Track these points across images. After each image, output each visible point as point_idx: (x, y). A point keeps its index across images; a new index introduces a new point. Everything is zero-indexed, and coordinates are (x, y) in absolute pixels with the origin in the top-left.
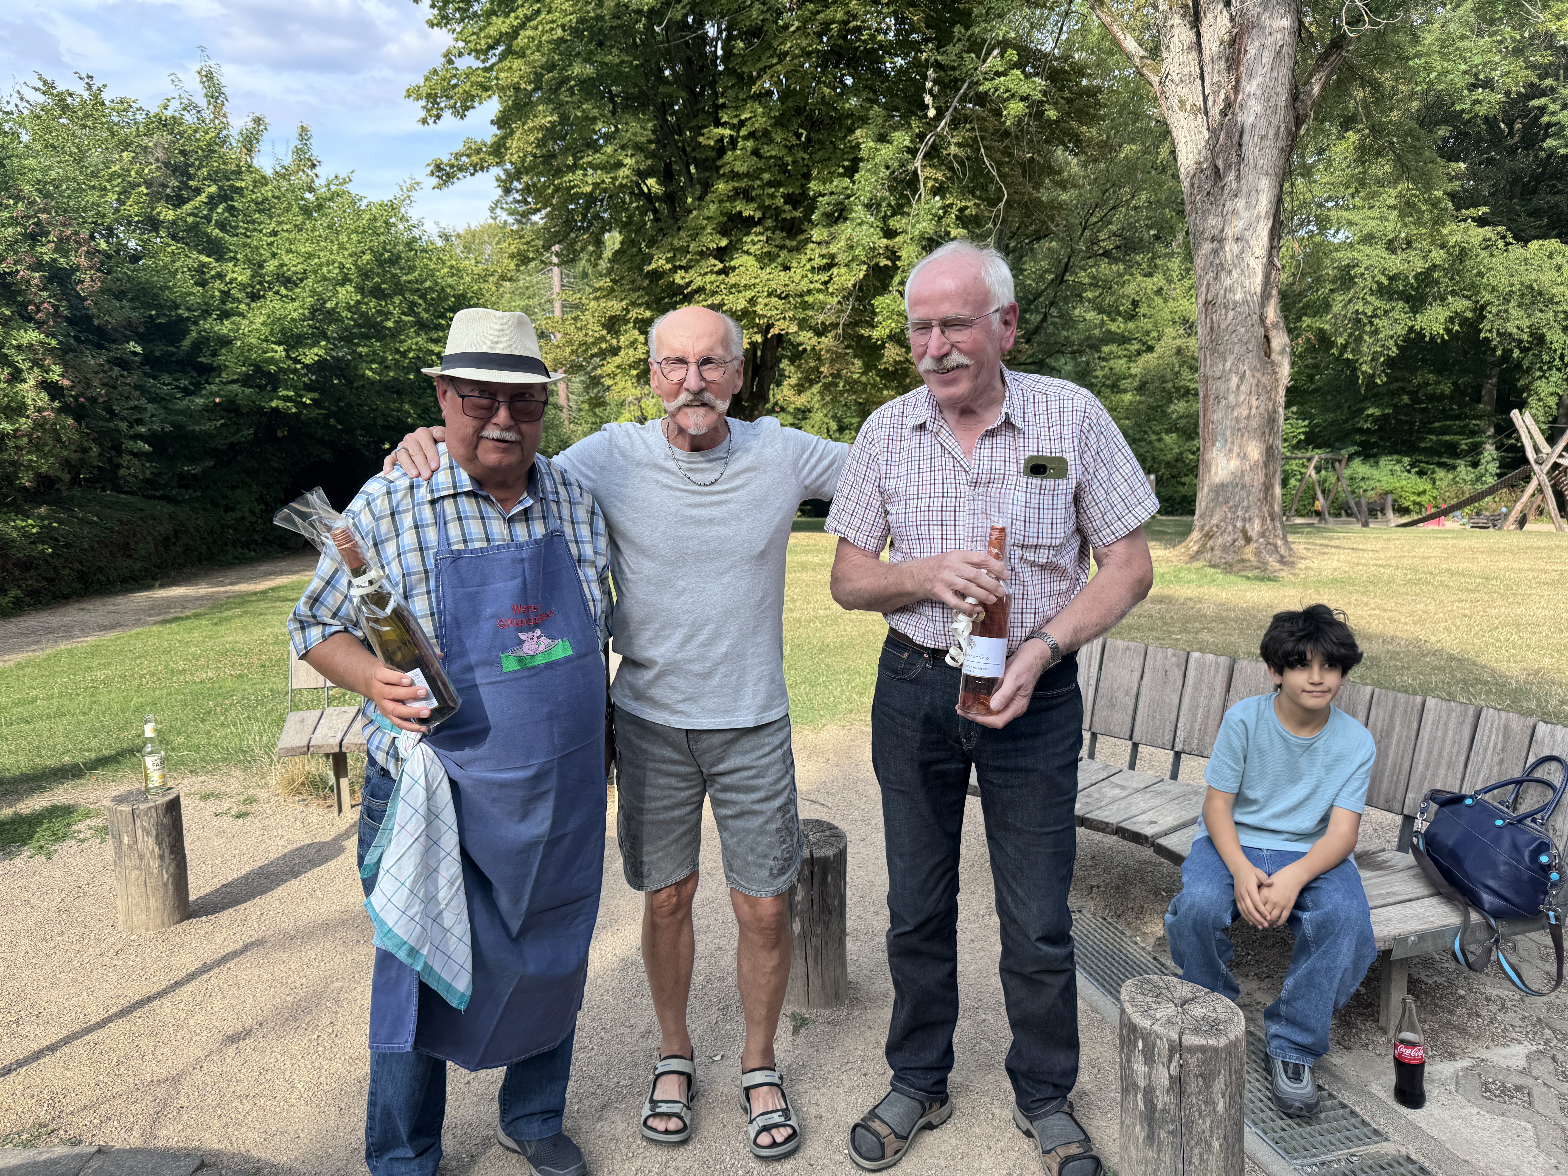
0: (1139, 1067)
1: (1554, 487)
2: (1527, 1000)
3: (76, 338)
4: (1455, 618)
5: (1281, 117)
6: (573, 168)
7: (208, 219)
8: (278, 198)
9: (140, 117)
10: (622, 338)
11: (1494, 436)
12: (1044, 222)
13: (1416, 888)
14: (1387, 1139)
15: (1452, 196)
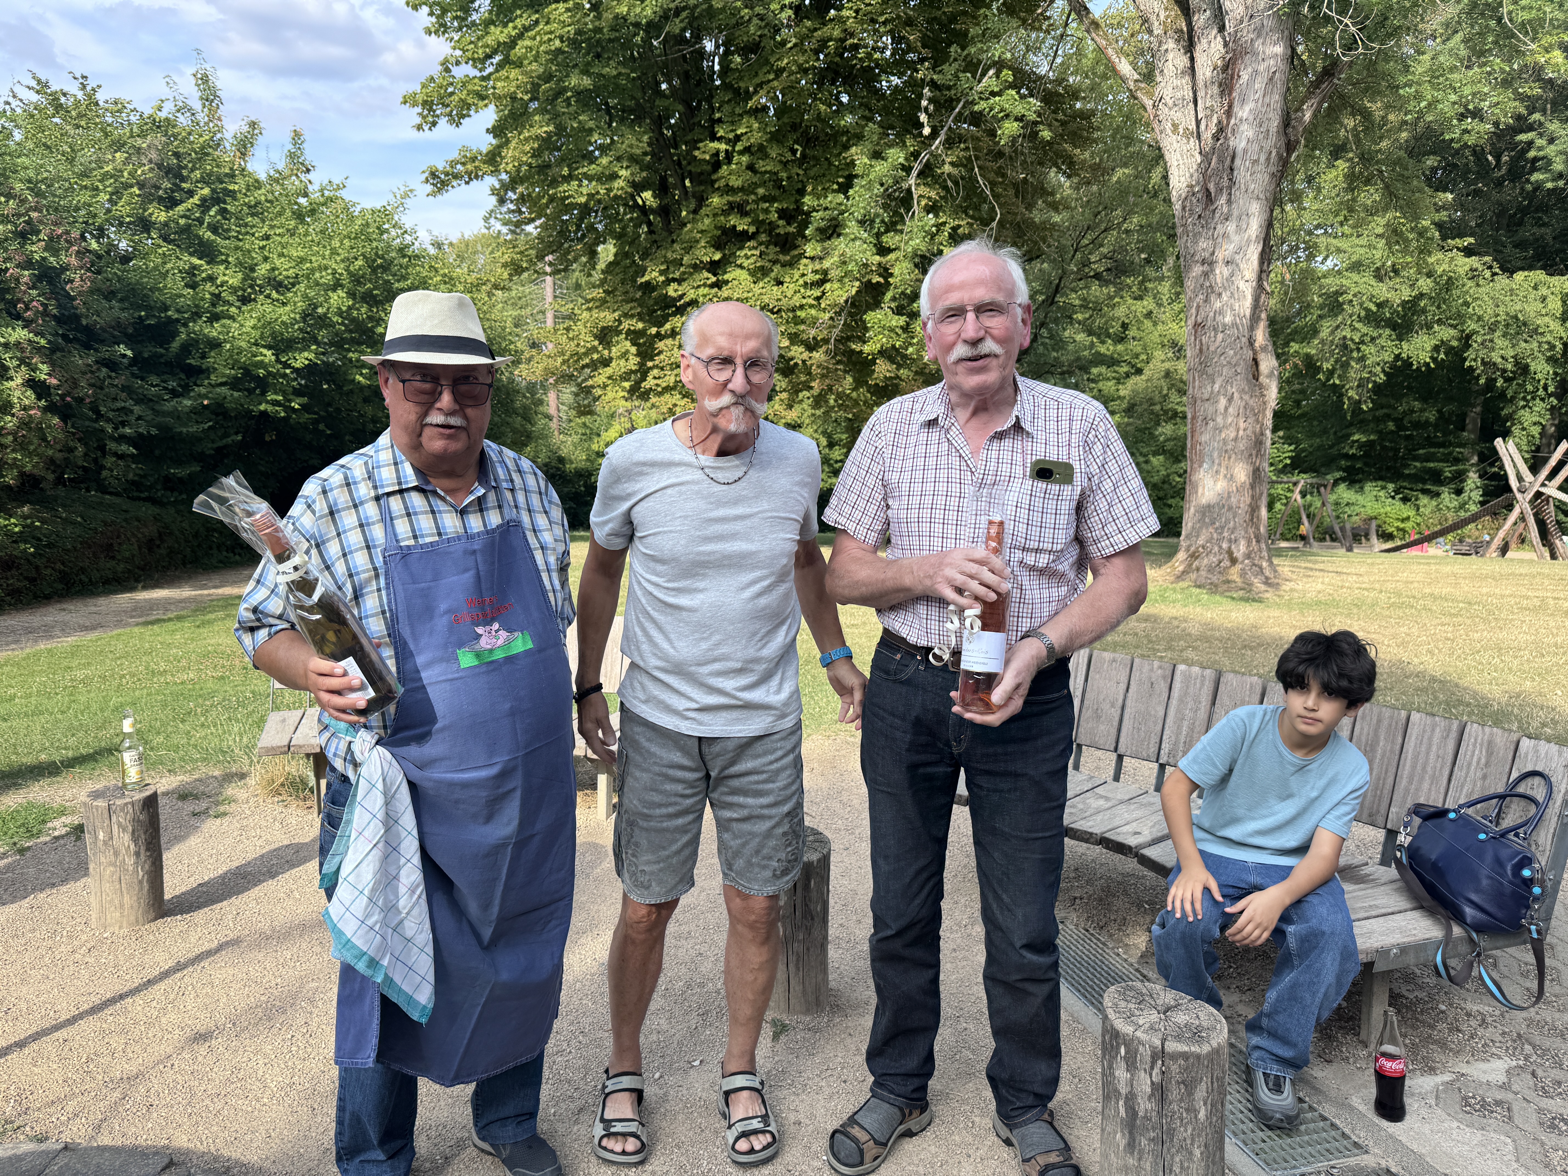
0: (1121, 1073)
1: (1536, 515)
2: (1507, 1016)
3: (64, 337)
4: (1438, 640)
5: (1272, 142)
6: (568, 179)
7: (201, 221)
8: (271, 202)
9: (133, 118)
10: (614, 349)
11: (1477, 465)
12: (1036, 243)
13: (1398, 901)
14: (1367, 1152)
15: (1439, 226)
